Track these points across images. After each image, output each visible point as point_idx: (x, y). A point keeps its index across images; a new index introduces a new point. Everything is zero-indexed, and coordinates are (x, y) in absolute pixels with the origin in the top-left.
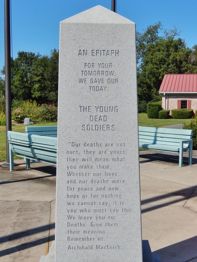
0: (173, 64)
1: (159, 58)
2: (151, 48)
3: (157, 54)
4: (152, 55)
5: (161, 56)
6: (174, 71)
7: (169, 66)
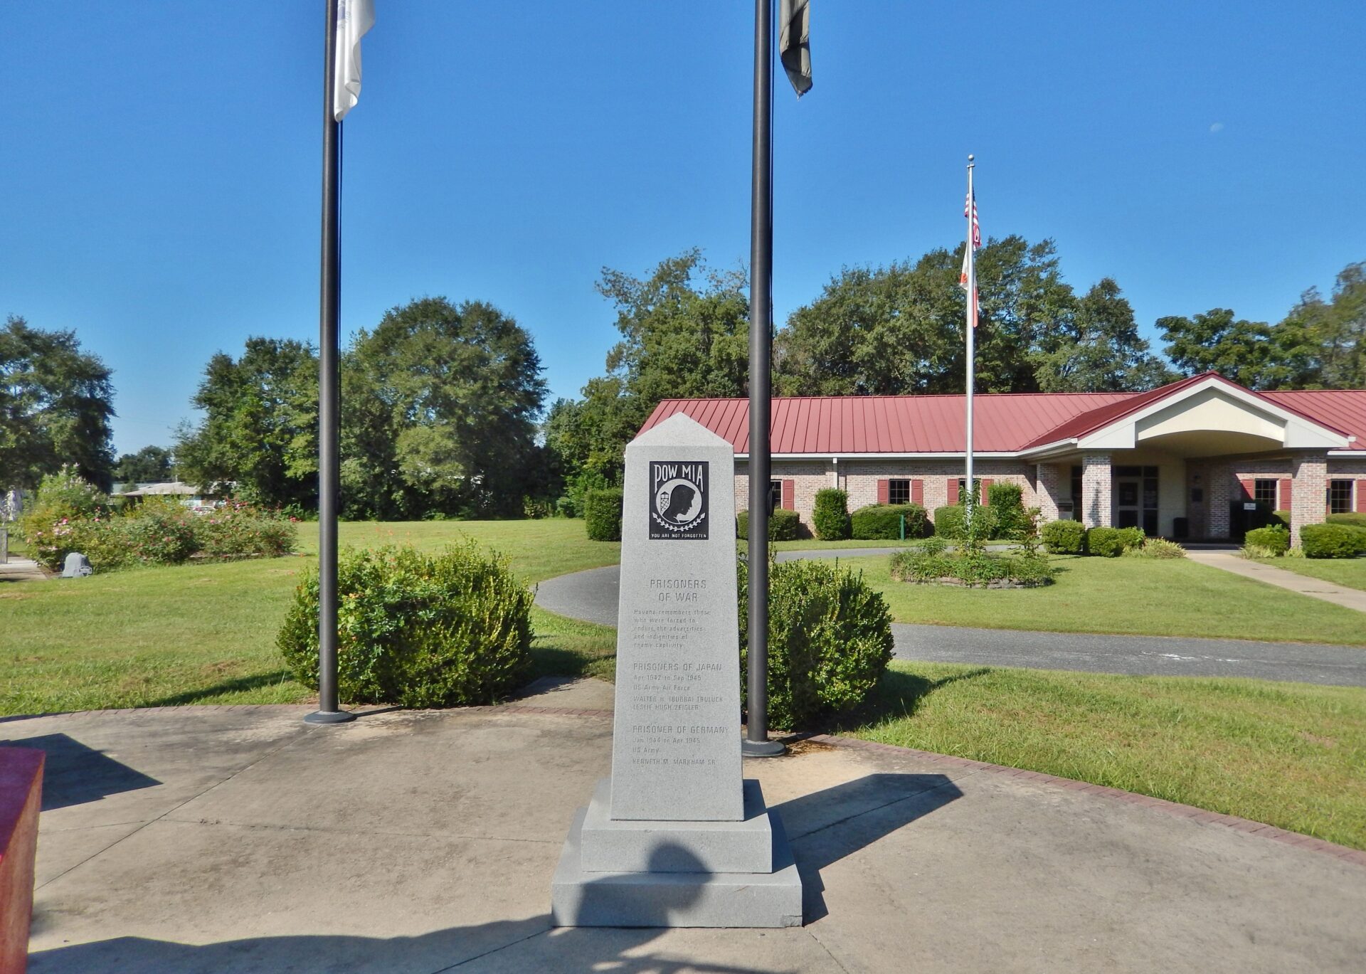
0: (721, 368)
1: (677, 351)
2: (656, 325)
3: (672, 339)
4: (659, 344)
5: (683, 346)
6: (723, 391)
7: (708, 377)
